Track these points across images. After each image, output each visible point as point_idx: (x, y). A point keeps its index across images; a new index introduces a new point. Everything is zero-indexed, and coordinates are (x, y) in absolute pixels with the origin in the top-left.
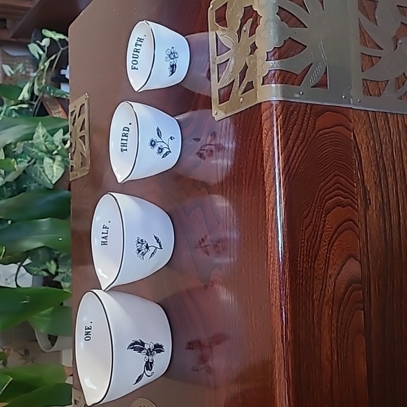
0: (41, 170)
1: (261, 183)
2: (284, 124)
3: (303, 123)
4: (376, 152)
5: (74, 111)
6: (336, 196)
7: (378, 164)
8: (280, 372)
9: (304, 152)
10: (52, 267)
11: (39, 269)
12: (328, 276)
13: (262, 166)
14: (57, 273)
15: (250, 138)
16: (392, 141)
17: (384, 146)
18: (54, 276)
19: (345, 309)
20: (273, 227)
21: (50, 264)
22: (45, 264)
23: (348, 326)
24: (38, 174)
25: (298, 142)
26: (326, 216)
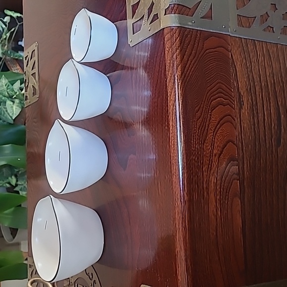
0: (5, 110)
1: (165, 87)
2: (181, 44)
3: (194, 44)
4: (247, 68)
5: (27, 56)
6: (218, 98)
7: (249, 76)
8: (179, 223)
9: (195, 65)
10: (13, 181)
11: (4, 182)
12: (214, 155)
13: (165, 75)
14: (17, 185)
15: (156, 55)
16: (259, 60)
17: (253, 64)
18: (15, 187)
19: (226, 179)
20: (173, 118)
21: (12, 178)
22: (8, 178)
23: (228, 191)
24: (3, 113)
25: (191, 58)
26: (212, 111)
